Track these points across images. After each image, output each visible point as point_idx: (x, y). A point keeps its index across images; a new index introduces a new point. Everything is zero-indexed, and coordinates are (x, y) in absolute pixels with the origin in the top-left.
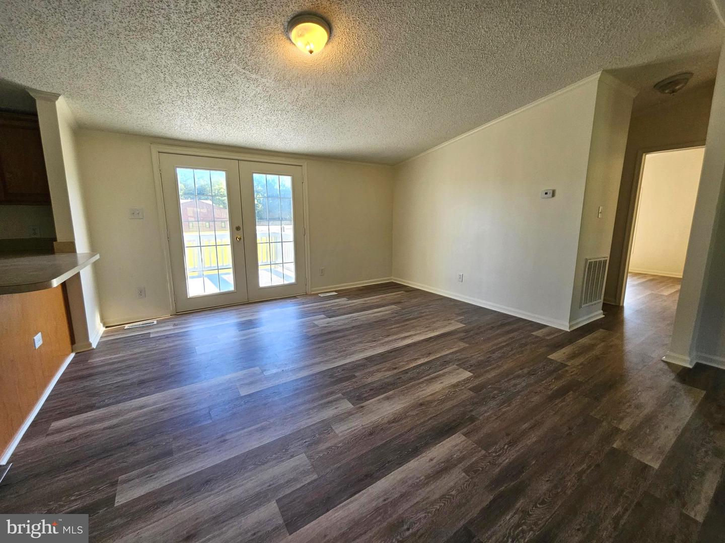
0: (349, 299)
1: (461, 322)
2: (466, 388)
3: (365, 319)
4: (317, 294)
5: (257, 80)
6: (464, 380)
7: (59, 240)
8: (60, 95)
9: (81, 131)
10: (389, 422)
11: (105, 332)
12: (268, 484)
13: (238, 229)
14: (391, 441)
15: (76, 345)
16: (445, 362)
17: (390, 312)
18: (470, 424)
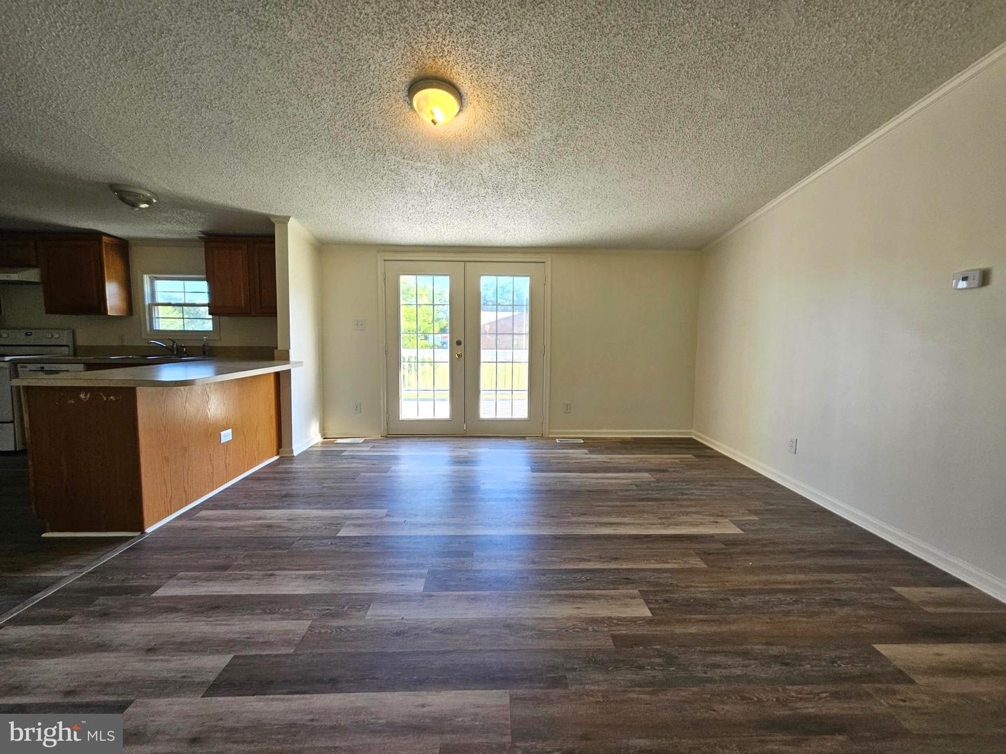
0: (591, 452)
1: (740, 526)
2: (610, 630)
3: (579, 484)
4: (555, 438)
5: (423, 168)
6: (620, 619)
7: (279, 348)
8: (289, 217)
9: (323, 249)
10: (436, 630)
11: (323, 443)
12: (248, 636)
13: (459, 343)
14: (409, 654)
15: (282, 449)
16: (626, 579)
17: (630, 481)
18: (541, 688)
